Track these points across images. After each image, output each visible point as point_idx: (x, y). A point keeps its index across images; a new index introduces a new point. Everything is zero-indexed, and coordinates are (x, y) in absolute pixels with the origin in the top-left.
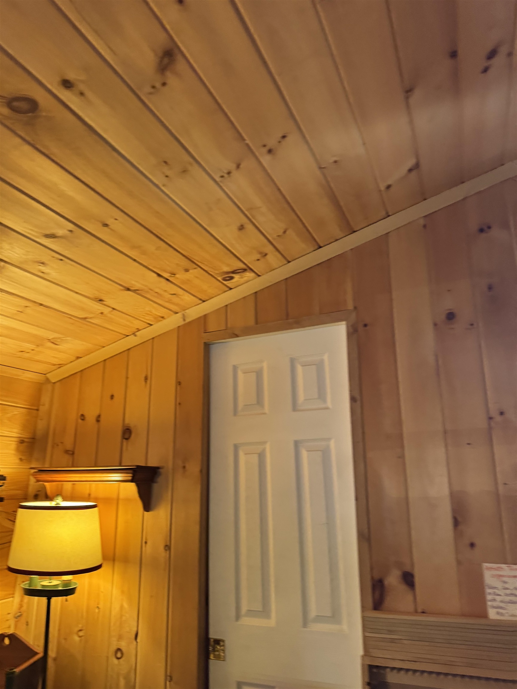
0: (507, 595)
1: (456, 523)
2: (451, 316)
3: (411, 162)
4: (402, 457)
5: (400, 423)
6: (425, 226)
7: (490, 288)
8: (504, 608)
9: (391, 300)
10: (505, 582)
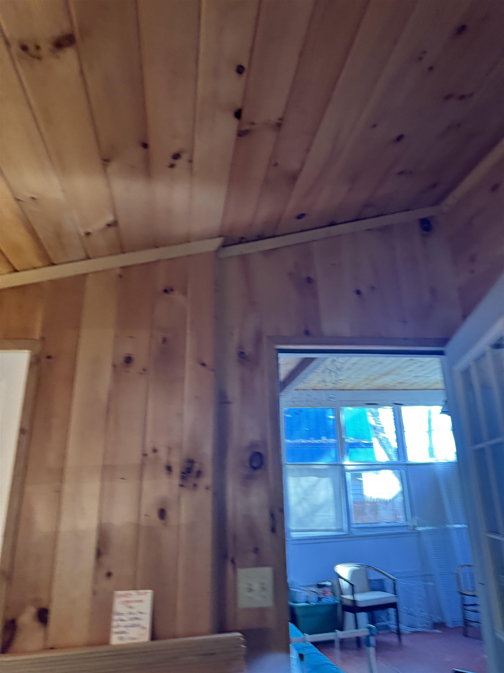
0: (131, 619)
1: (99, 554)
2: (128, 360)
3: (110, 218)
4: (59, 491)
5: (63, 457)
6: (120, 276)
7: (164, 340)
8: (125, 632)
9: (78, 336)
10: (131, 607)
